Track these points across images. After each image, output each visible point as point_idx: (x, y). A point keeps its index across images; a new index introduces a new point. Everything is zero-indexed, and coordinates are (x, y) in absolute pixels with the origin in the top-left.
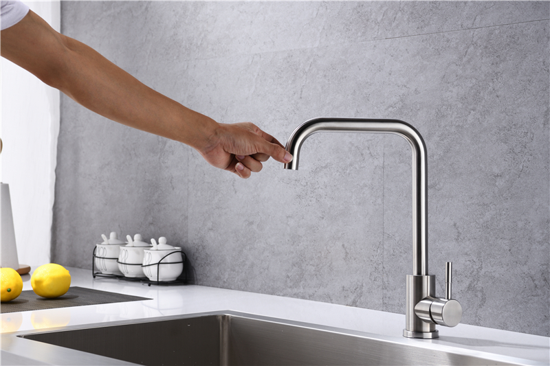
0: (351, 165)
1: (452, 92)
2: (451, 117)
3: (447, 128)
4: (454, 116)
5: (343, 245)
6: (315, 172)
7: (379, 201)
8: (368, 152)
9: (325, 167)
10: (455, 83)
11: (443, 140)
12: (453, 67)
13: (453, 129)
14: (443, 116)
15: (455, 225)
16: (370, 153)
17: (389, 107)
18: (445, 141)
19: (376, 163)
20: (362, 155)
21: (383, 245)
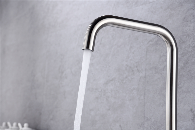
0: (126, 77)
1: (190, 26)
2: (189, 42)
3: (186, 49)
4: (191, 41)
5: (120, 126)
6: (106, 83)
7: (142, 97)
8: (136, 69)
9: (112, 80)
10: (192, 21)
11: (183, 57)
12: (191, 11)
13: (190, 49)
14: (184, 42)
15: (191, 110)
16: (138, 70)
17: (149, 42)
18: (185, 57)
19: (141, 75)
20: (133, 71)
21: (144, 124)
